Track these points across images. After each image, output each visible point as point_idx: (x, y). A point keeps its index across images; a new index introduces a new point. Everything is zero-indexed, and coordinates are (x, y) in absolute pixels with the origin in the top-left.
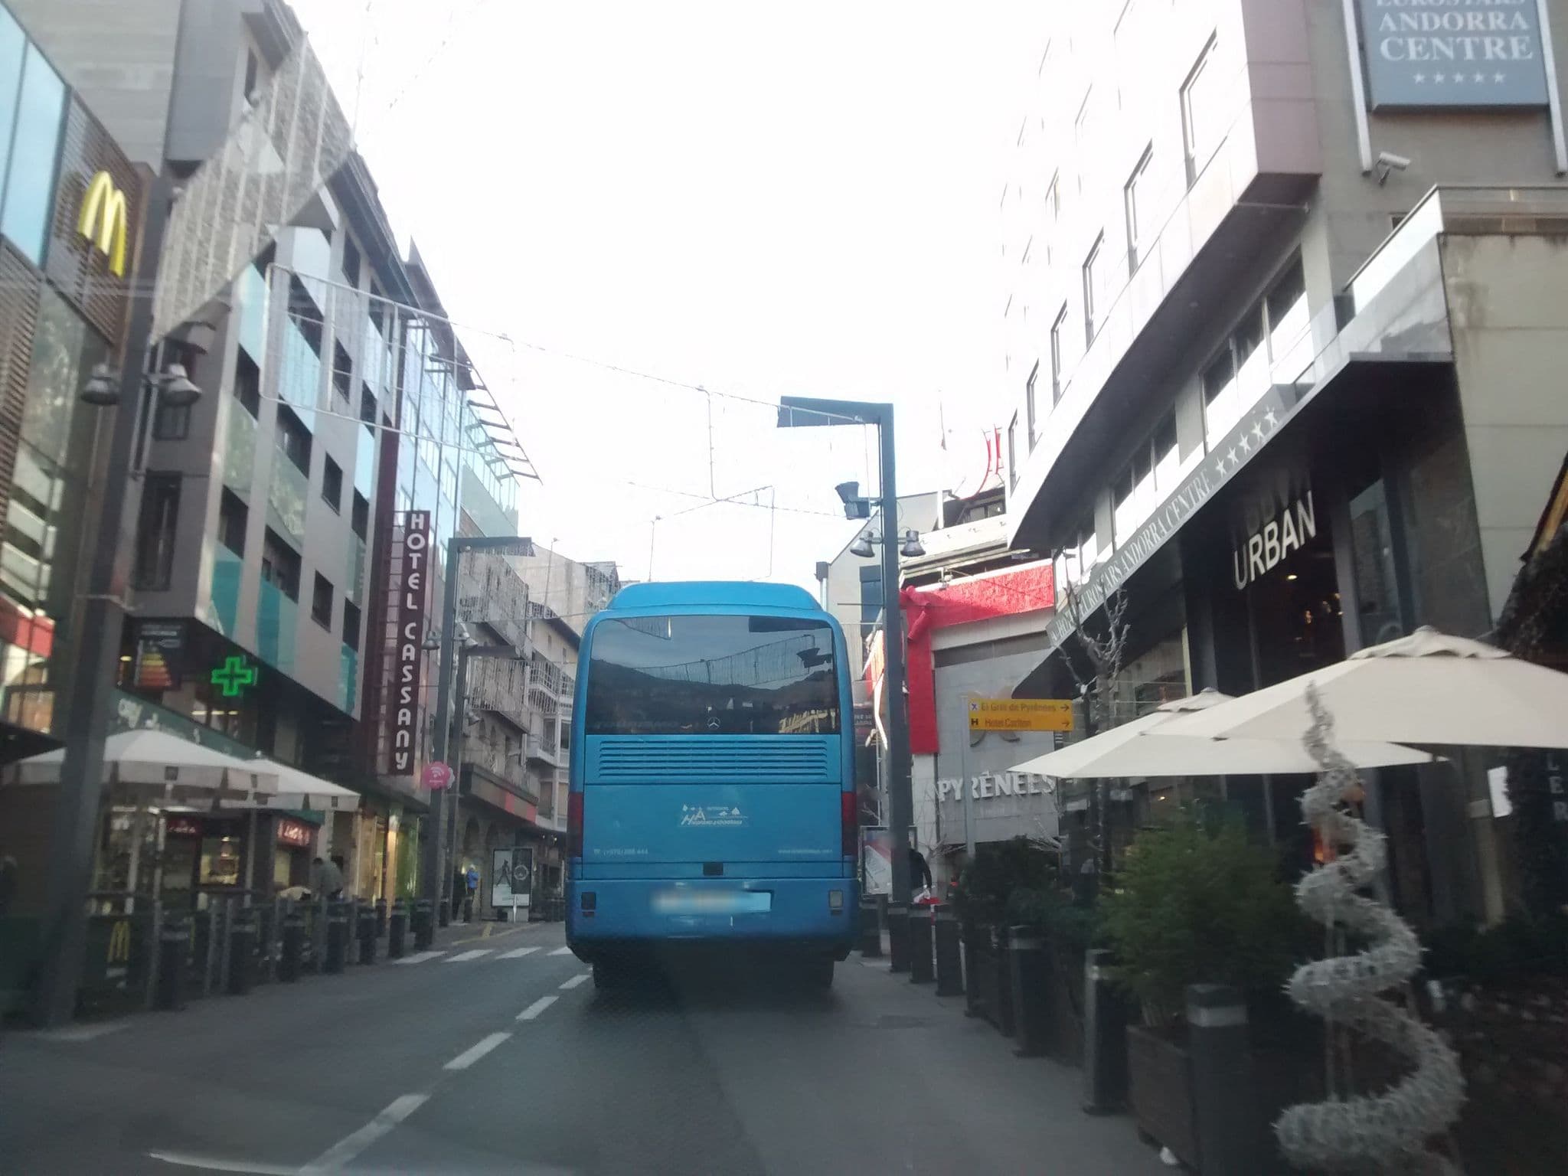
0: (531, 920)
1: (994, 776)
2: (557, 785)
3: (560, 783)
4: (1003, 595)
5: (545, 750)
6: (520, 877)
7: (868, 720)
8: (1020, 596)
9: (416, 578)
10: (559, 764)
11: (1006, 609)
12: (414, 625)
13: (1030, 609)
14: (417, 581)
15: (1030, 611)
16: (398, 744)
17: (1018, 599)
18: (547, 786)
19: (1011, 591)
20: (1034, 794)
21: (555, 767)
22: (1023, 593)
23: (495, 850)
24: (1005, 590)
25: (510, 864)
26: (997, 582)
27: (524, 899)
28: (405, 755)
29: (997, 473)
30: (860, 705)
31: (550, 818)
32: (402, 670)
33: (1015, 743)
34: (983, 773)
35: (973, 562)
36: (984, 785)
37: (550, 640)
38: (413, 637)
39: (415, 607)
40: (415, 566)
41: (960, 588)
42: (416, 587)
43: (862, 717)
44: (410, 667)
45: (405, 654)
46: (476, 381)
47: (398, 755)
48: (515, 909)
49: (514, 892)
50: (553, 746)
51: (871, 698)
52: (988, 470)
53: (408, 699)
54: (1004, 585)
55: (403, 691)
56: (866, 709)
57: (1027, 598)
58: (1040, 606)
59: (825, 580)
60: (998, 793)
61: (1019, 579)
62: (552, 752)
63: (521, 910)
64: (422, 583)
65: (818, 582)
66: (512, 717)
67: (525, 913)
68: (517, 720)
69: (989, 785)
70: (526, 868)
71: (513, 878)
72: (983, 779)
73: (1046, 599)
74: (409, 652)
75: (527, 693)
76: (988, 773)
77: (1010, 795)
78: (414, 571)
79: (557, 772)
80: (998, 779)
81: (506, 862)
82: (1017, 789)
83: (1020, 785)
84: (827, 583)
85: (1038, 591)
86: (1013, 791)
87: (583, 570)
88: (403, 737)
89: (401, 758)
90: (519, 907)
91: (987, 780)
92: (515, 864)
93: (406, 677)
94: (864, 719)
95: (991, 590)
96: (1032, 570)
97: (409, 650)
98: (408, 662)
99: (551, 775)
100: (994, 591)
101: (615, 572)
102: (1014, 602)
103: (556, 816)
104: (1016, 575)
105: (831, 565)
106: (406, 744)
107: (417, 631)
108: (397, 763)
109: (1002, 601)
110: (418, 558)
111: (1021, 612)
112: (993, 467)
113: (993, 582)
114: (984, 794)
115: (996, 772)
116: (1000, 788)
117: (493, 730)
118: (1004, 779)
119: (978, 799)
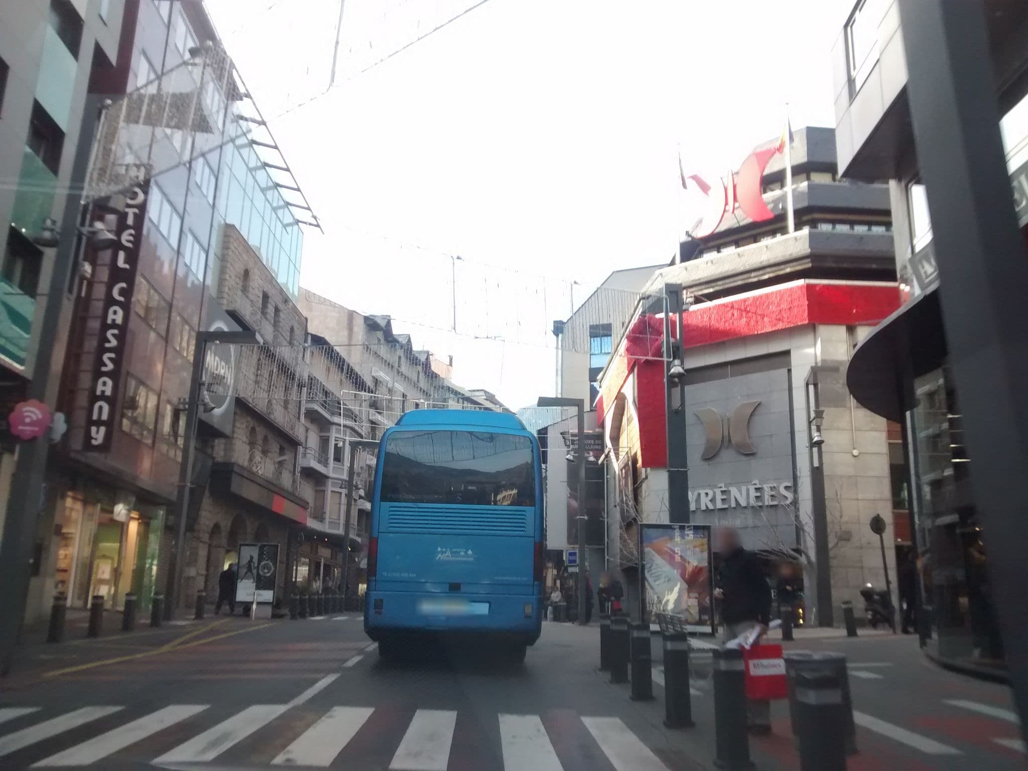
0: (275, 616)
1: (730, 489)
2: (329, 492)
3: (331, 491)
4: (741, 318)
5: (320, 462)
6: (264, 573)
7: (598, 445)
8: (759, 318)
9: (131, 235)
10: (331, 475)
11: (745, 331)
12: (124, 285)
13: (770, 330)
14: (131, 238)
15: (770, 332)
16: (95, 417)
17: (757, 322)
18: (320, 493)
19: (750, 314)
20: (772, 506)
21: (327, 477)
22: (763, 316)
23: (241, 545)
24: (744, 314)
25: (256, 560)
26: (736, 306)
27: (268, 595)
28: (103, 429)
29: (733, 212)
30: (591, 432)
31: (321, 521)
32: (106, 334)
33: (751, 457)
34: (719, 486)
35: (711, 290)
36: (719, 497)
37: (328, 370)
38: (122, 299)
39: (127, 266)
40: (130, 221)
41: (699, 313)
42: (130, 245)
43: (592, 442)
44: (116, 331)
45: (111, 317)
46: (242, 90)
47: (94, 429)
48: (254, 606)
49: (258, 588)
50: (327, 459)
51: (602, 426)
52: (725, 211)
53: (110, 366)
54: (744, 309)
55: (106, 357)
56: (595, 435)
57: (766, 319)
58: (780, 326)
59: (560, 335)
60: (733, 505)
61: (758, 303)
62: (325, 464)
63: (260, 606)
64: (138, 239)
65: (555, 337)
66: (287, 429)
67: (268, 611)
68: (291, 432)
69: (724, 497)
70: (271, 564)
71: (258, 574)
72: (718, 491)
73: (786, 319)
74: (116, 315)
75: (303, 411)
76: (722, 485)
77: (745, 507)
78: (129, 227)
79: (330, 482)
80: (734, 491)
81: (252, 558)
82: (752, 502)
83: (757, 497)
84: (562, 338)
85: (777, 313)
86: (748, 503)
87: (362, 321)
88: (101, 408)
89: (98, 432)
90: (259, 603)
91: (722, 492)
92: (260, 560)
93: (109, 342)
94: (595, 444)
95: (730, 314)
96: (772, 293)
97: (115, 313)
98: (114, 325)
99: (324, 484)
100: (733, 315)
101: (389, 323)
102: (752, 323)
103: (327, 520)
104: (755, 299)
105: (565, 323)
106: (105, 417)
107: (125, 293)
108: (92, 438)
109: (741, 324)
110: (135, 214)
111: (759, 332)
112: (730, 207)
113: (732, 306)
114: (719, 505)
115: (731, 484)
116: (736, 499)
117: (265, 439)
118: (740, 491)
119: (712, 510)
